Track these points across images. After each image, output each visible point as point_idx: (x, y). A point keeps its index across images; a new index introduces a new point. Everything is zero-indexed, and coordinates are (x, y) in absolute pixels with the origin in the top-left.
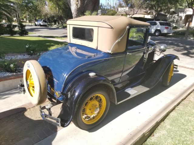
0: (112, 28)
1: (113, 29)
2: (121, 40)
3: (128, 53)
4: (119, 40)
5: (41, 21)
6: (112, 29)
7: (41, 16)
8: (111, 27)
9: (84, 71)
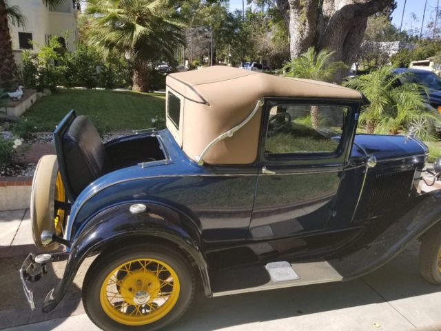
0: (205, 103)
1: (209, 105)
2: (235, 134)
3: (264, 170)
4: (229, 133)
5: (251, 65)
6: (206, 105)
7: (252, 56)
8: (202, 101)
9: (135, 196)
